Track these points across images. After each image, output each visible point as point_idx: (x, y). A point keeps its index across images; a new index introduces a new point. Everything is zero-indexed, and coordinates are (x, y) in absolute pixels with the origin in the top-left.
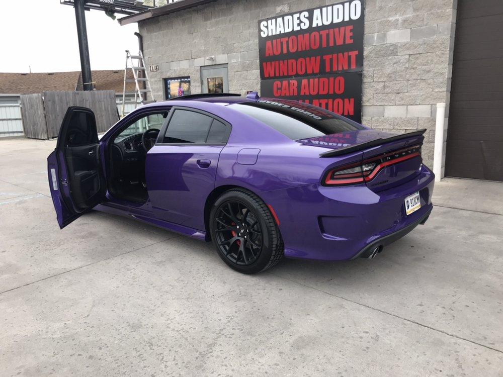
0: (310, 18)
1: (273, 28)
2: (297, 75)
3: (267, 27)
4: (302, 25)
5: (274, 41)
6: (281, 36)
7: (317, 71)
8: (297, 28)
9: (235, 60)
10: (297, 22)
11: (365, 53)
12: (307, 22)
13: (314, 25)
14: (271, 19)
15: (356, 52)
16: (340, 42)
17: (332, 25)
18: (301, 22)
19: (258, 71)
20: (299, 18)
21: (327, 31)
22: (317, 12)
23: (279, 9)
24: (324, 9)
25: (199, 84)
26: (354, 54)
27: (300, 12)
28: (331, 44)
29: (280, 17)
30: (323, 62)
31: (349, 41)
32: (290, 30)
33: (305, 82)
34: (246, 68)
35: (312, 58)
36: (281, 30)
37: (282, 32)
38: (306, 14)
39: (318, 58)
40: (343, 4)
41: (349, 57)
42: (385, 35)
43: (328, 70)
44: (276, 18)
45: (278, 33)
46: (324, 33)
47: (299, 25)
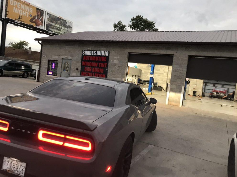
0: (96, 53)
1: (86, 53)
2: (92, 66)
3: (84, 52)
4: (94, 54)
5: (86, 56)
6: (88, 55)
7: (97, 66)
8: (92, 54)
9: (74, 59)
10: (92, 53)
11: (109, 64)
12: (95, 54)
13: (97, 55)
14: (86, 50)
15: (107, 64)
16: (103, 60)
17: (101, 56)
18: (94, 53)
19: (81, 63)
20: (93, 52)
21: (100, 57)
22: (98, 52)
23: (88, 48)
24: (100, 52)
25: (61, 64)
26: (106, 64)
27: (94, 51)
28: (101, 60)
29: (88, 50)
30: (98, 64)
31: (105, 61)
32: (91, 54)
33: (93, 68)
34: (77, 62)
35: (96, 63)
36: (88, 54)
37: (89, 54)
38: (95, 52)
39: (97, 63)
40: (104, 51)
41: (105, 64)
42: (113, 61)
43: (99, 66)
44: (87, 50)
45: (87, 54)
46: (99, 57)
47: (93, 54)
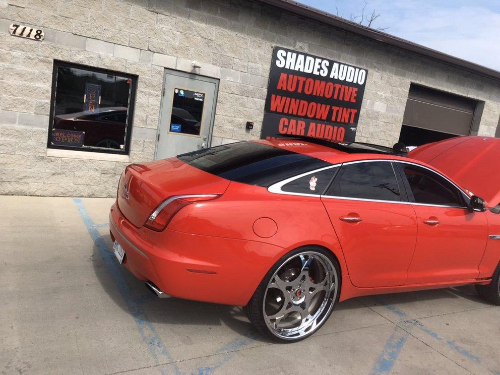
0: (330, 68)
1: (291, 61)
2: (306, 117)
3: (285, 58)
4: (322, 71)
5: (291, 76)
6: (299, 73)
7: (324, 118)
8: (316, 73)
9: (231, 79)
10: (317, 66)
11: (361, 113)
12: (326, 70)
13: (331, 76)
14: (293, 51)
15: (356, 111)
16: (346, 99)
17: (344, 83)
18: (321, 68)
19: (263, 102)
20: (320, 64)
21: (340, 86)
22: (336, 66)
23: (299, 44)
24: (342, 66)
26: (354, 111)
27: (323, 59)
28: (341, 98)
29: (302, 53)
30: (331, 111)
31: (353, 100)
32: (310, 71)
33: (313, 125)
34: (245, 93)
35: (324, 106)
36: (299, 67)
37: (302, 70)
38: (328, 64)
39: (328, 107)
40: (355, 68)
41: (351, 113)
42: (373, 103)
43: (333, 119)
44: (298, 53)
45: (297, 69)
46: (337, 86)
47: (319, 70)
